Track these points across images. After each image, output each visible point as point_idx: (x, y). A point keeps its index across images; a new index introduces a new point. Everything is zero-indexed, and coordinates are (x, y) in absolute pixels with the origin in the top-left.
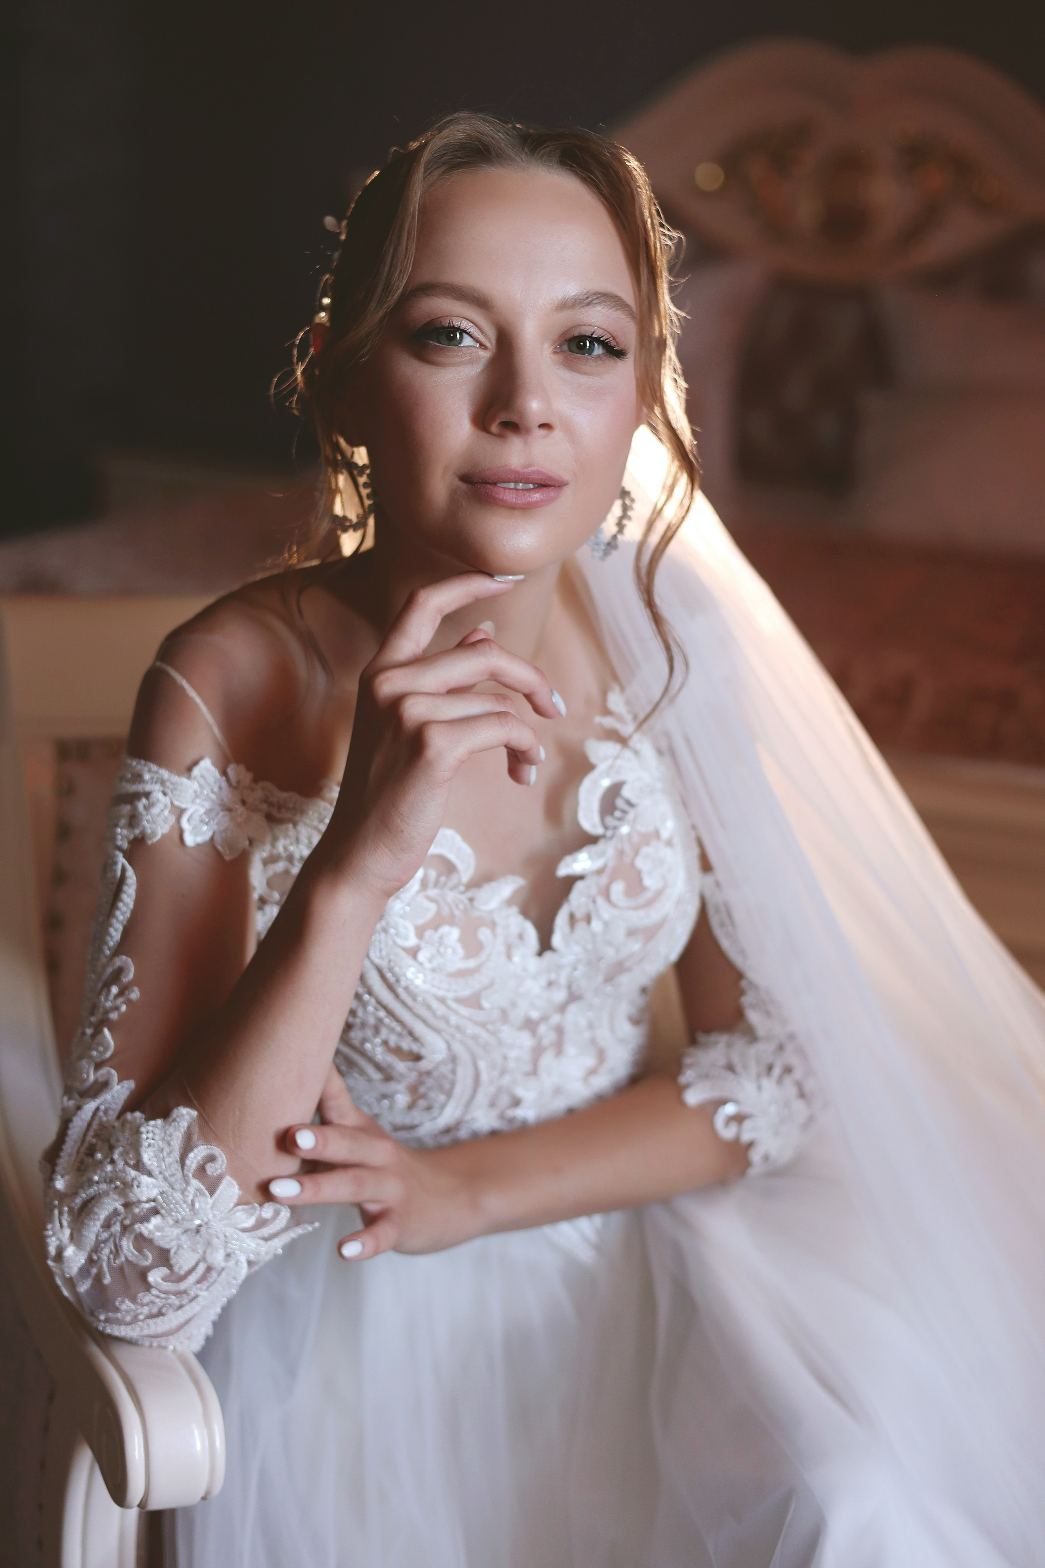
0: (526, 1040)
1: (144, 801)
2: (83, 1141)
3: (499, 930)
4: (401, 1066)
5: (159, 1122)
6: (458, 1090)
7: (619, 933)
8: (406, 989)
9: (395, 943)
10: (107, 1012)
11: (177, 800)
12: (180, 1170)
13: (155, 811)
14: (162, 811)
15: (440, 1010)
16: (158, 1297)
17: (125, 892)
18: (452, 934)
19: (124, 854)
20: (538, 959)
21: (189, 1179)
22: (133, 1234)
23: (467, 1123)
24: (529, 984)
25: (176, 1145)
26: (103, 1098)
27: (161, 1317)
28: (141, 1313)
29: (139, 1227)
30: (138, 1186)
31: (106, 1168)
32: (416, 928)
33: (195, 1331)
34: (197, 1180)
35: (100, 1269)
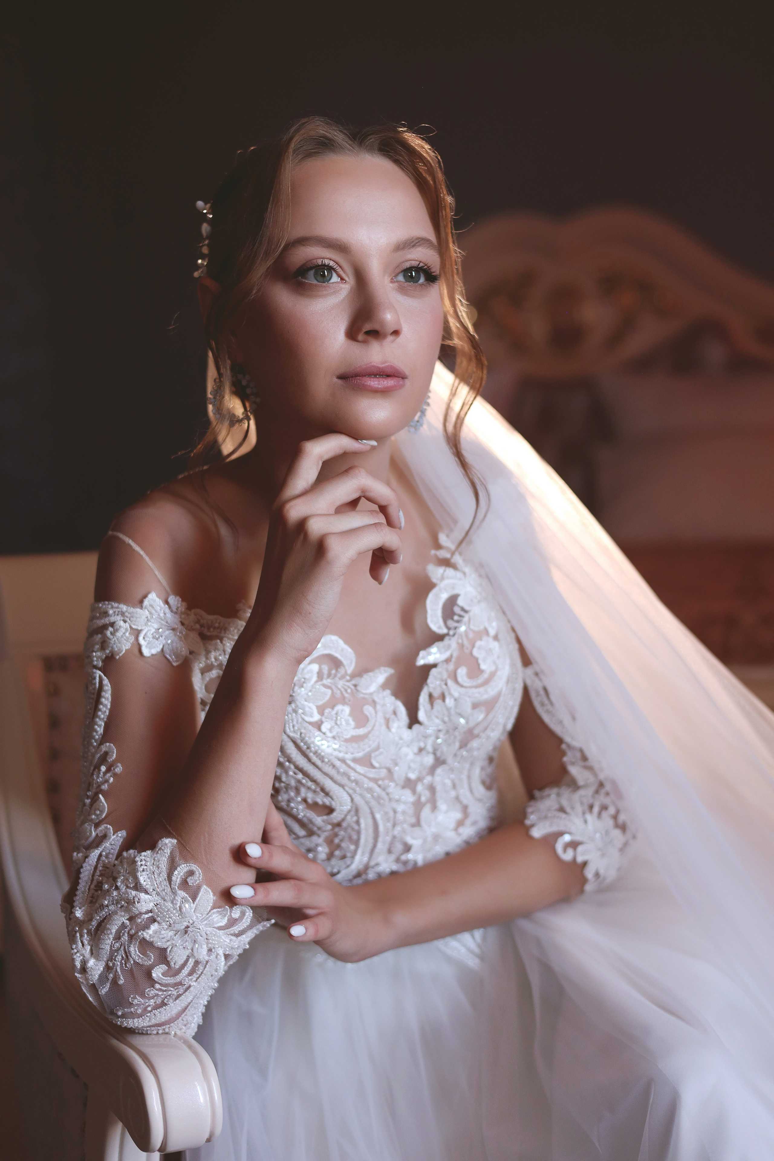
0: (408, 796)
1: (111, 629)
2: (92, 880)
3: (378, 707)
4: (319, 820)
5: (149, 852)
6: (362, 841)
7: (467, 708)
8: (315, 753)
9: (303, 719)
10: (99, 786)
11: (134, 625)
12: (169, 886)
13: (119, 634)
14: (124, 633)
15: (343, 768)
16: (160, 990)
17: (103, 697)
18: (345, 710)
19: (100, 669)
20: (409, 730)
21: (176, 892)
22: (138, 940)
23: (373, 867)
24: (405, 750)
25: (164, 867)
26: (104, 846)
27: (164, 1007)
28: (149, 1006)
29: (142, 934)
30: (138, 902)
31: (113, 894)
32: (318, 707)
33: (190, 1019)
34: (182, 891)
35: (115, 974)
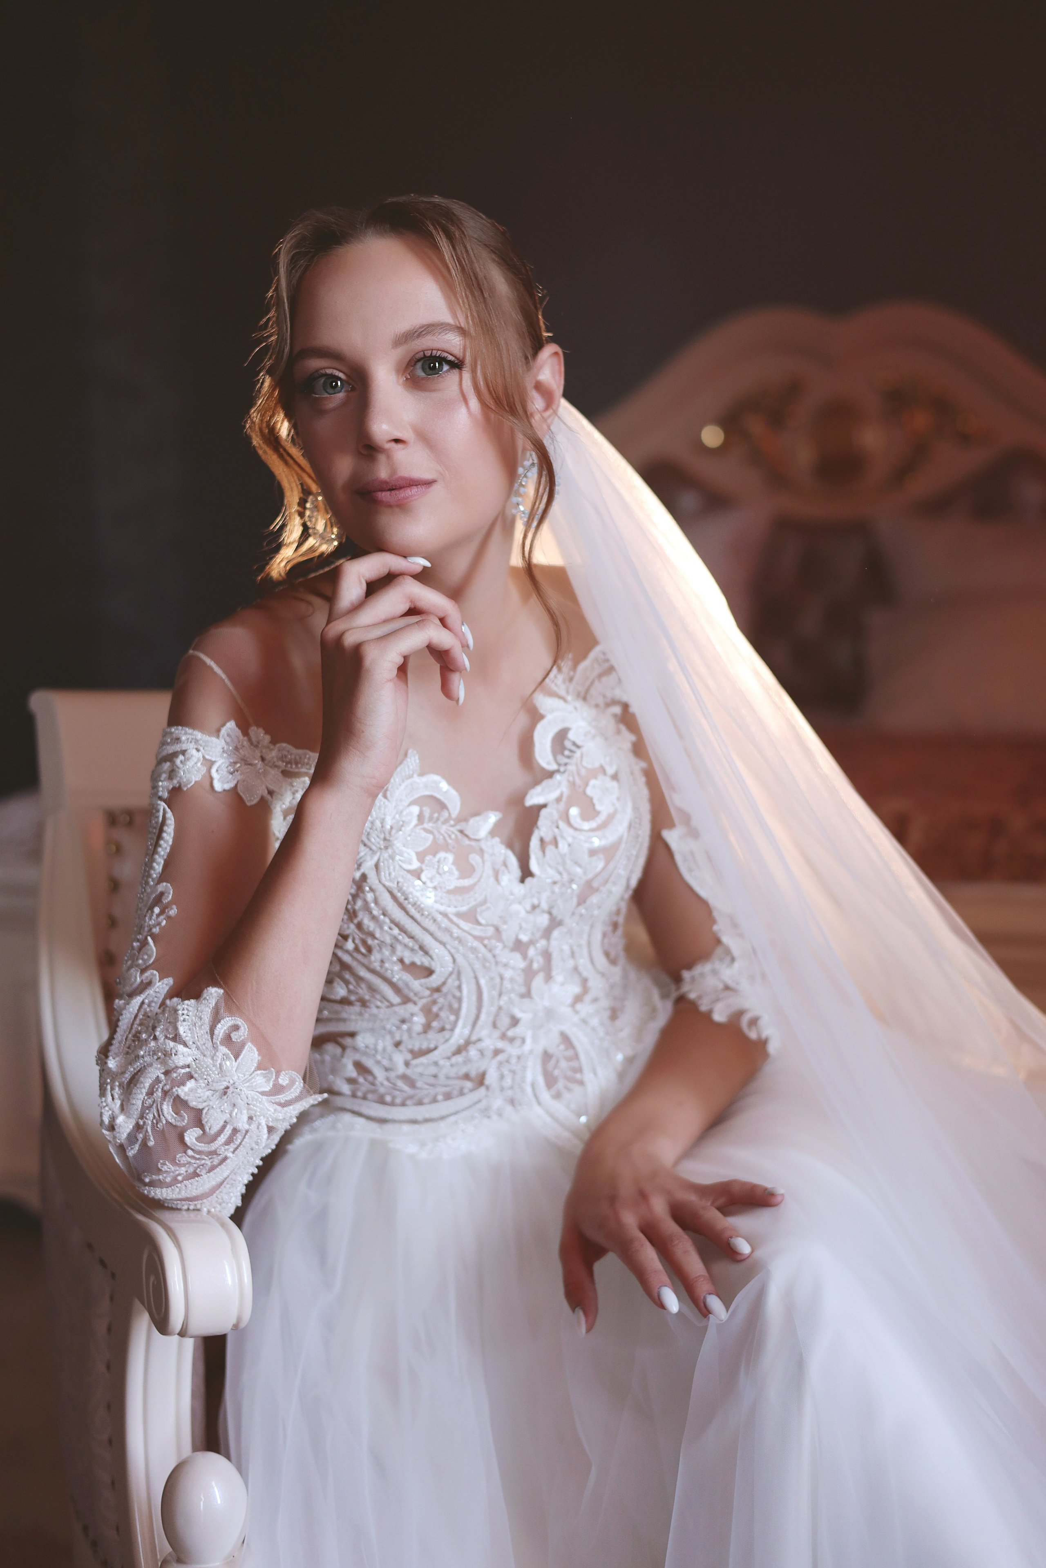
0: (517, 961)
1: (181, 757)
2: (131, 1029)
3: (486, 856)
4: (416, 984)
5: (192, 1001)
6: (463, 1011)
7: (583, 854)
8: (414, 905)
9: (401, 867)
10: (150, 929)
11: (208, 755)
12: (210, 1040)
13: (190, 764)
14: (196, 763)
15: (445, 923)
16: (193, 1157)
17: (165, 832)
18: (448, 859)
19: (165, 801)
20: (521, 885)
21: (217, 1047)
22: (171, 1097)
23: (474, 1043)
24: (516, 907)
25: (207, 1019)
26: (147, 993)
27: (196, 1178)
28: (179, 1175)
29: (177, 1091)
30: (175, 1055)
31: (150, 1044)
32: (417, 854)
33: (226, 1197)
34: (224, 1047)
35: (145, 1134)
